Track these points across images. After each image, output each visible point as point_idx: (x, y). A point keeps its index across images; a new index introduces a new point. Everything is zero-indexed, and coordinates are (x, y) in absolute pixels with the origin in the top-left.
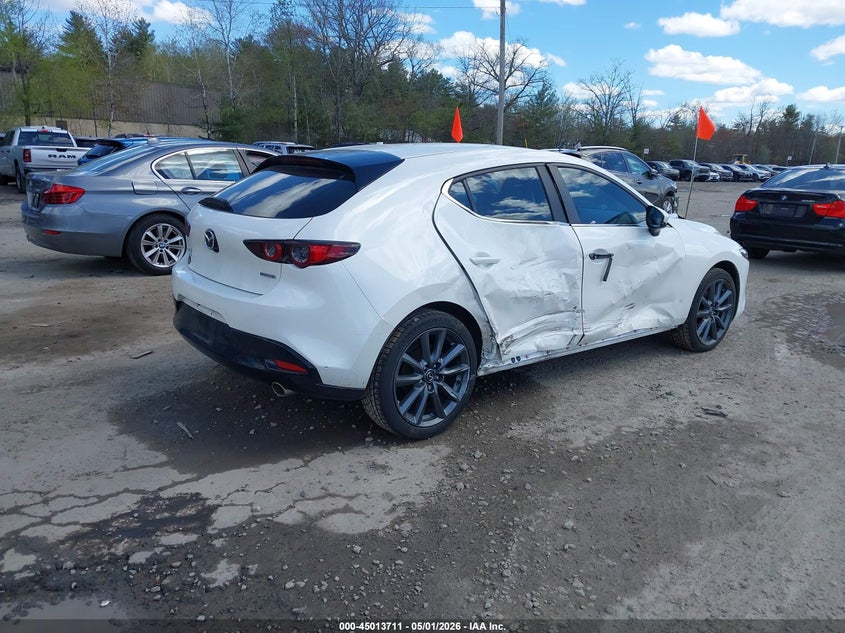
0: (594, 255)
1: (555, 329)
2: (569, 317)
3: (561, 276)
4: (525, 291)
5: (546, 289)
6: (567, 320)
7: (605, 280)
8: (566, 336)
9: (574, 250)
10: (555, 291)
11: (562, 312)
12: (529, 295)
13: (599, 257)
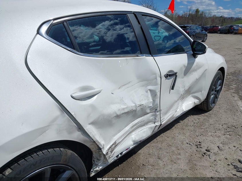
0: (167, 75)
1: (144, 125)
2: (153, 115)
3: (147, 92)
4: (124, 109)
5: (138, 103)
6: (152, 118)
7: (173, 88)
8: (151, 128)
9: (155, 74)
10: (144, 102)
11: (148, 113)
12: (126, 111)
13: (170, 75)
